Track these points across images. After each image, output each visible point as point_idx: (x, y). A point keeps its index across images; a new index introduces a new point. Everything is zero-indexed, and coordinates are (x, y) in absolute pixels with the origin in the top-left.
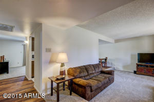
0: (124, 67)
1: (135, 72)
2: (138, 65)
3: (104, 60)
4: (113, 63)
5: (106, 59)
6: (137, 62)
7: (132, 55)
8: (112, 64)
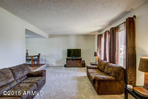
0: (57, 62)
1: (65, 66)
2: (67, 59)
3: (37, 57)
4: (47, 59)
5: (39, 56)
6: (66, 57)
7: (63, 51)
8: (45, 60)
